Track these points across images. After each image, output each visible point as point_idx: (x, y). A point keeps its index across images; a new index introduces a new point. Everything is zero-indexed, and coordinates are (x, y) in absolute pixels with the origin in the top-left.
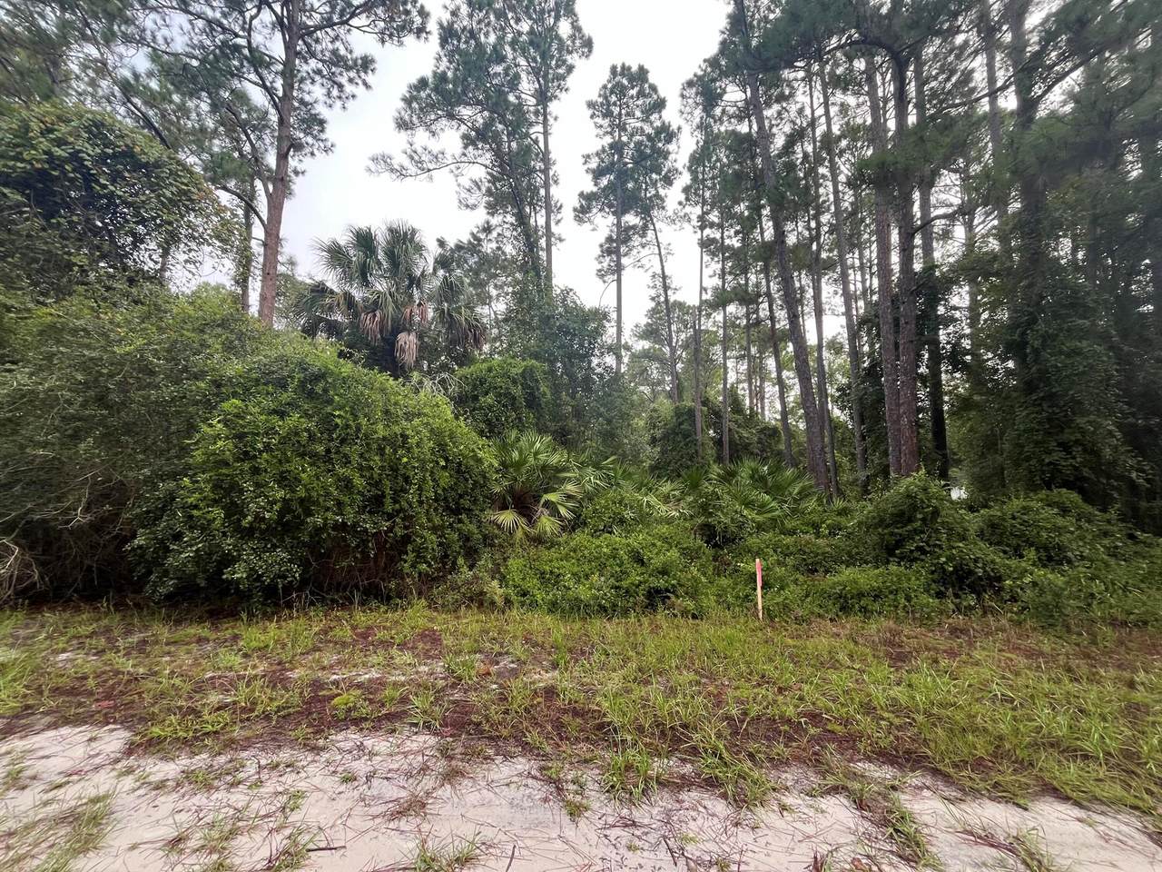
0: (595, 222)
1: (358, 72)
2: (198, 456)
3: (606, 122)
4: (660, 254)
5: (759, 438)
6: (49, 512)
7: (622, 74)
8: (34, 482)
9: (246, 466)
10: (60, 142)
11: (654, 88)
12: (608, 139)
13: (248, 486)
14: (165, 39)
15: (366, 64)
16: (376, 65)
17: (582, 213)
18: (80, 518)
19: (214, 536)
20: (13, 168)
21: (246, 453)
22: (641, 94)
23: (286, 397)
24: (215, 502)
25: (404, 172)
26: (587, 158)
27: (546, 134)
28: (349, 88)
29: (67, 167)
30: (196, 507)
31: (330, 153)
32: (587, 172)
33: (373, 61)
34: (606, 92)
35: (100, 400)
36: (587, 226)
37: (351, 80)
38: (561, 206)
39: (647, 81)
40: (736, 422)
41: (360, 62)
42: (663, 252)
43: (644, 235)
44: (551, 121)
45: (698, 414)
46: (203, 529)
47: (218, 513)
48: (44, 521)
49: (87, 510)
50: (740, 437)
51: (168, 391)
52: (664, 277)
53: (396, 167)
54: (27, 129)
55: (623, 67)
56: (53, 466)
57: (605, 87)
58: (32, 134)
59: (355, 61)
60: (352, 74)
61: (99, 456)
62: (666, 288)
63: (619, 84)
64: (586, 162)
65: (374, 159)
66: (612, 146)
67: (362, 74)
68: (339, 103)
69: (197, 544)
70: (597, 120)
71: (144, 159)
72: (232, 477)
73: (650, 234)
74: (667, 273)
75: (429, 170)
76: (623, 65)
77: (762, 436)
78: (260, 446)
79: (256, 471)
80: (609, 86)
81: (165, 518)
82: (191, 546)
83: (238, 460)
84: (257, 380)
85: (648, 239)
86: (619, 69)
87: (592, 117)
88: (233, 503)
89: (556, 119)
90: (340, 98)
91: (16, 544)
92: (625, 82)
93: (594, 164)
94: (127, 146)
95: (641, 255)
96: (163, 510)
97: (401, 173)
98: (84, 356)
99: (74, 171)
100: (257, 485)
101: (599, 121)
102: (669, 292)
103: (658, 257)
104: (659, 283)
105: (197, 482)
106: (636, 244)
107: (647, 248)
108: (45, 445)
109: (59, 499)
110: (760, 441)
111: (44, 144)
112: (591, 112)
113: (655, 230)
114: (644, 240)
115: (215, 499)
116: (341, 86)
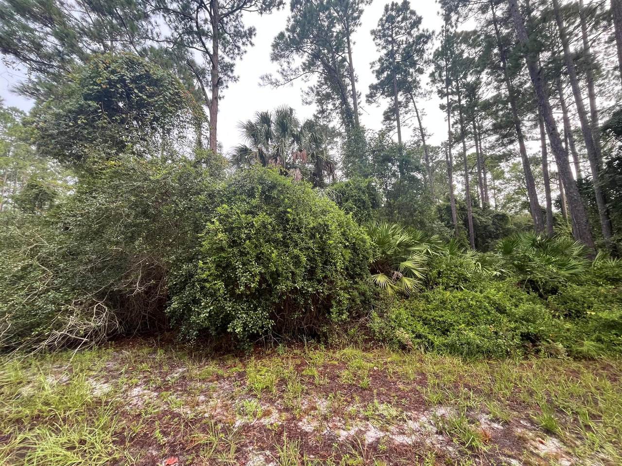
0: (379, 102)
1: (247, 38)
2: (206, 244)
3: (382, 42)
4: (418, 116)
5: (493, 221)
6: (122, 286)
7: (392, 10)
8: (113, 267)
9: (236, 250)
10: (113, 72)
11: (413, 13)
12: (385, 51)
13: (239, 265)
14: (157, 34)
15: (251, 32)
16: (256, 32)
17: (371, 97)
18: (138, 289)
19: (219, 301)
20: (92, 90)
21: (234, 242)
22: (405, 19)
23: (255, 202)
24: (217, 277)
25: (278, 83)
26: (373, 64)
27: (350, 53)
28: (243, 48)
29: (118, 86)
30: (206, 281)
31: (237, 81)
32: (373, 72)
33: (254, 30)
34: (381, 23)
35: (144, 213)
36: (374, 105)
37: (243, 44)
38: (360, 94)
39: (409, 9)
40: (476, 212)
41: (248, 32)
42: (420, 114)
43: (406, 106)
44: (351, 44)
45: (454, 209)
46: (212, 295)
47: (220, 284)
48: (120, 291)
49: (141, 284)
50: (481, 222)
51: (183, 204)
52: (421, 129)
53: (274, 81)
54: (97, 67)
55: (393, 4)
56: (122, 256)
57: (381, 20)
58: (100, 70)
59: (245, 32)
60: (244, 40)
61: (146, 249)
62: (423, 135)
63: (391, 15)
64: (372, 67)
65: (262, 78)
66: (387, 55)
67: (249, 39)
68: (238, 57)
69: (209, 307)
70: (376, 41)
71: (155, 77)
72: (228, 258)
73: (411, 105)
74: (423, 126)
75: (291, 80)
76: (393, 3)
77: (496, 220)
78: (243, 236)
79: (242, 254)
80: (384, 18)
81: (187, 289)
82: (206, 308)
83: (230, 246)
84: (235, 192)
85: (410, 108)
86: (390, 7)
87: (374, 40)
88: (229, 277)
89: (354, 43)
90: (239, 54)
91: (107, 305)
92: (394, 13)
93: (377, 66)
94: (146, 71)
95: (406, 118)
96: (185, 283)
97: (276, 84)
98: (134, 186)
99: (122, 87)
100: (244, 264)
101: (378, 41)
102: (425, 138)
103: (417, 118)
104: (418, 133)
105: (207, 263)
106: (403, 112)
107: (409, 114)
108: (117, 244)
109: (126, 277)
110: (494, 223)
111: (106, 74)
112: (373, 37)
113: (414, 102)
114: (407, 109)
115: (218, 275)
116: (239, 48)
